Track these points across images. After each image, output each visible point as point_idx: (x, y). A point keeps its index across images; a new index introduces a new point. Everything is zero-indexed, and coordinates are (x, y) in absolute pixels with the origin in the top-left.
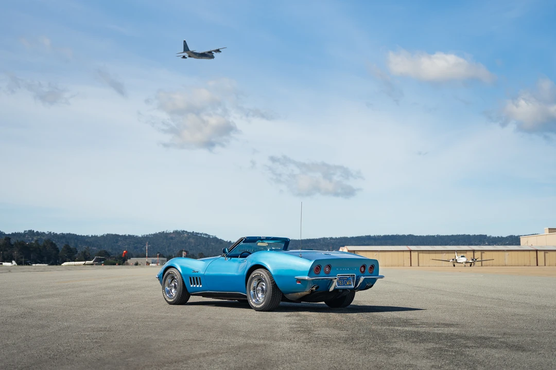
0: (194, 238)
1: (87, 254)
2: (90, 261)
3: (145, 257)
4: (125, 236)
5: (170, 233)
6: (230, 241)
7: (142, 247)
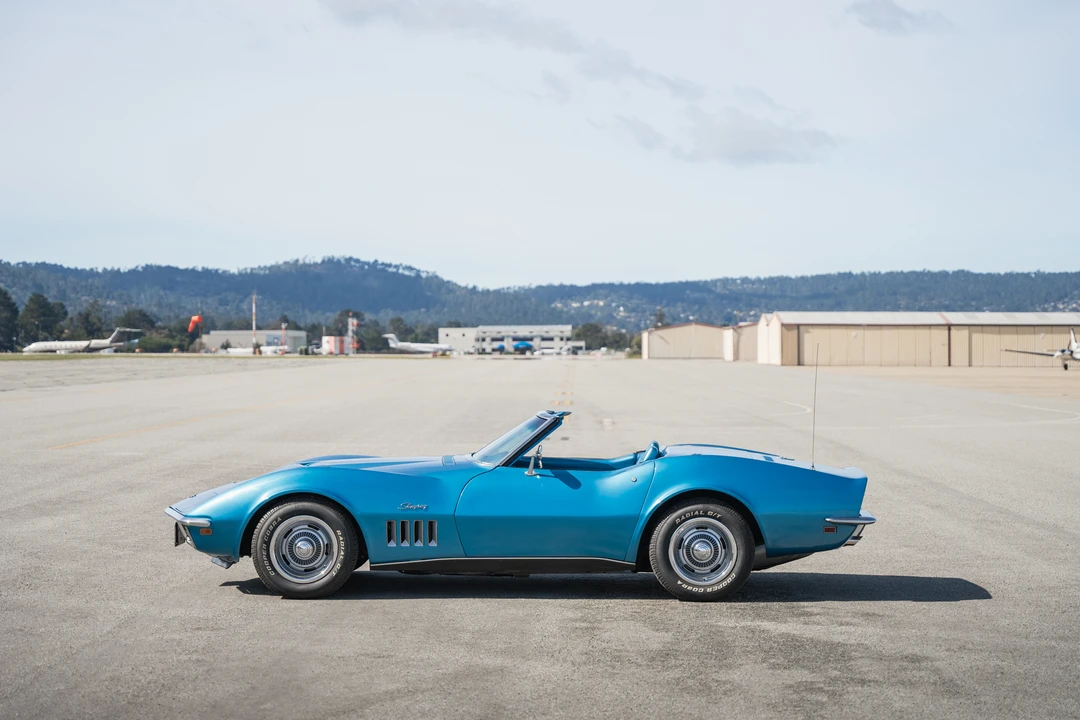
0: (377, 277)
1: (93, 319)
4: (194, 270)
5: (316, 264)
6: (475, 288)
7: (242, 301)
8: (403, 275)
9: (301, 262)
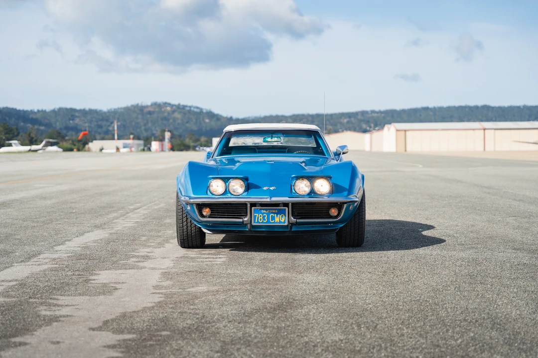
0: (180, 112)
1: (33, 135)
2: (38, 145)
3: (113, 139)
4: (84, 110)
5: (147, 107)
7: (109, 126)
8: (193, 111)
9: (140, 105)
